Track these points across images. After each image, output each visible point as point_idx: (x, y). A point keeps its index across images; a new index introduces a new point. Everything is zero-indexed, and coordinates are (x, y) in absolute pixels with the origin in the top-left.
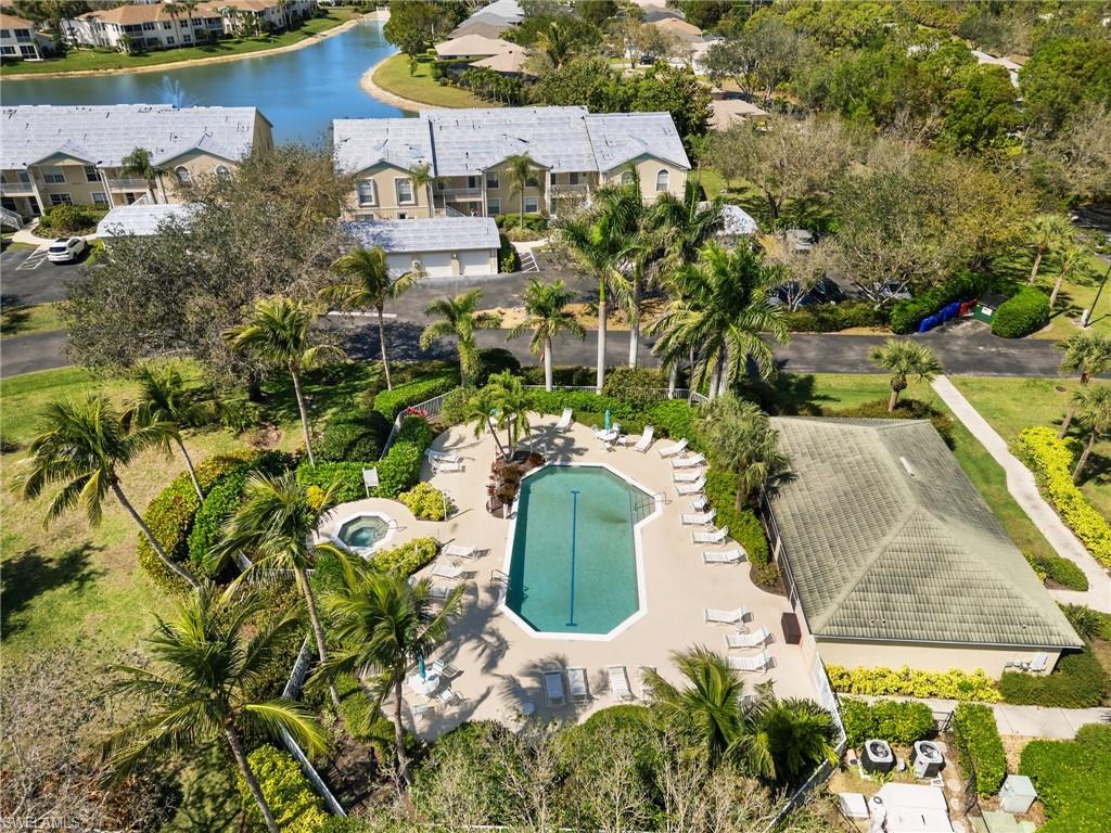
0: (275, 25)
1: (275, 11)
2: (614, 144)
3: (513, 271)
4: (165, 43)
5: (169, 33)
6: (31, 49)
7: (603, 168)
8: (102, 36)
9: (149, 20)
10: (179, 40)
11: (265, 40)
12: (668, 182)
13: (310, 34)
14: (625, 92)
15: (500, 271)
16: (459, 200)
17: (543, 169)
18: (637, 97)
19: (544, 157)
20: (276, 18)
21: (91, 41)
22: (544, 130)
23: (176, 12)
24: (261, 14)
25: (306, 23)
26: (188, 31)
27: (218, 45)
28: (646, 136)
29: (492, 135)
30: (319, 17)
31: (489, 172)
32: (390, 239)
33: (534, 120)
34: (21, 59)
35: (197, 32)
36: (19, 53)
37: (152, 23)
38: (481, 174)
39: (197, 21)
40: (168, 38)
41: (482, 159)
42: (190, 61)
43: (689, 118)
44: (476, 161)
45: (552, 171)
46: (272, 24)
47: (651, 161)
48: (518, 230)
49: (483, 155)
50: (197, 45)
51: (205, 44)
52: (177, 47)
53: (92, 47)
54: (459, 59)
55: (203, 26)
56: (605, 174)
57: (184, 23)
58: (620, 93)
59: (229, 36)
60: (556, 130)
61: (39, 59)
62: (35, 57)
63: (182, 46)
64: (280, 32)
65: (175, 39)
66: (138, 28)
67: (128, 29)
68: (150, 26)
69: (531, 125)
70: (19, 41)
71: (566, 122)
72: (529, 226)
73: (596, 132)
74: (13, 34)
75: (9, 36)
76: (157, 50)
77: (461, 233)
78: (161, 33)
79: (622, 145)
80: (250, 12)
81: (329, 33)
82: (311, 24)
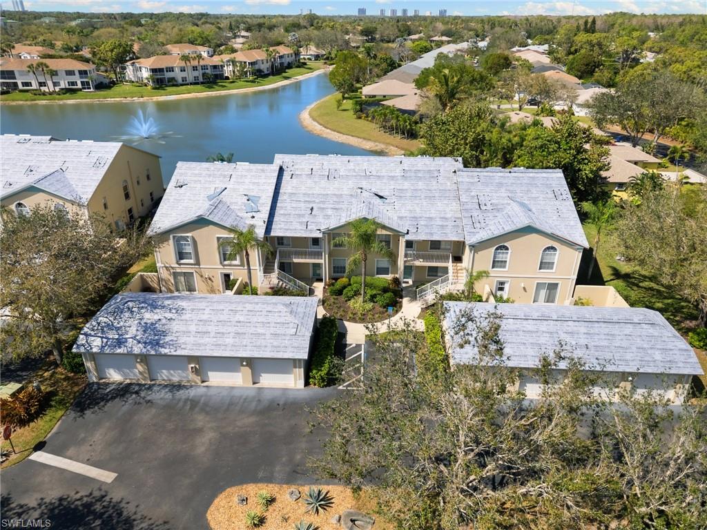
0: (263, 72)
1: (265, 62)
2: (489, 207)
3: (326, 386)
4: (180, 81)
5: (184, 74)
6: (88, 83)
7: (471, 240)
8: (139, 76)
9: (170, 65)
10: (190, 79)
11: (253, 82)
12: (556, 261)
13: (287, 78)
14: (510, 141)
15: (307, 384)
16: (295, 260)
17: (397, 235)
18: (522, 146)
19: (401, 218)
20: (265, 67)
21: (133, 79)
22: (406, 185)
23: (189, 61)
24: (252, 64)
25: (287, 70)
26: (196, 73)
27: (215, 83)
28: (530, 199)
29: (346, 187)
30: (298, 67)
31: (332, 234)
32: (164, 333)
33: (398, 173)
34: (80, 90)
35: (203, 74)
36: (80, 86)
37: (172, 68)
38: (320, 235)
39: (204, 67)
40: (182, 78)
41: (327, 217)
42: (193, 94)
43: (580, 170)
44: (321, 219)
45: (408, 237)
46: (260, 71)
47: (534, 236)
48: (357, 304)
49: (330, 212)
50: (202, 83)
51: (208, 83)
52: (188, 84)
53: (133, 82)
54: (377, 98)
55: (209, 71)
56: (472, 247)
57: (195, 68)
58: (504, 140)
59: (227, 78)
60: (421, 185)
61: (92, 90)
62: (90, 88)
63: (191, 84)
64: (266, 76)
65: (188, 79)
66: (161, 70)
67: (154, 71)
68: (171, 69)
69: (392, 178)
70: (81, 78)
71: (434, 175)
72: (373, 298)
73: (468, 190)
74: (77, 73)
75: (74, 75)
76: (173, 85)
77: (260, 331)
78: (178, 75)
79: (498, 210)
80: (245, 63)
81: (300, 78)
82: (290, 72)
